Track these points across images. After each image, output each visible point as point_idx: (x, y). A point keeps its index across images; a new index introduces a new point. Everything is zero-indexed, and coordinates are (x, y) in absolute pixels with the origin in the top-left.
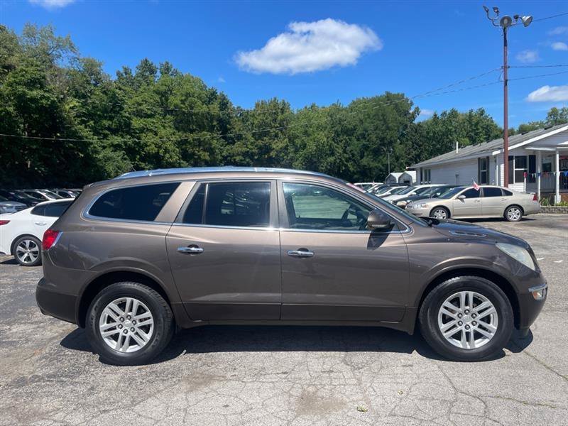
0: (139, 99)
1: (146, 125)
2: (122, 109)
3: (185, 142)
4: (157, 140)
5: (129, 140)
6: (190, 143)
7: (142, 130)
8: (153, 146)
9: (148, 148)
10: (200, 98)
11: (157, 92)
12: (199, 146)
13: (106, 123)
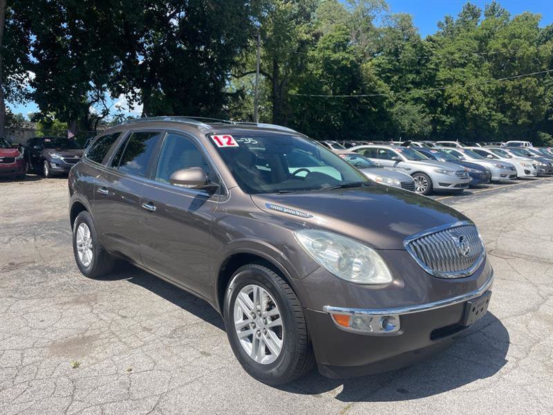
0: (452, 49)
1: (454, 76)
2: (428, 60)
3: (503, 90)
4: (463, 91)
5: (431, 92)
6: (508, 92)
7: (449, 81)
8: (457, 97)
9: (451, 100)
10: (527, 38)
11: (476, 38)
12: (520, 94)
13: (411, 77)
